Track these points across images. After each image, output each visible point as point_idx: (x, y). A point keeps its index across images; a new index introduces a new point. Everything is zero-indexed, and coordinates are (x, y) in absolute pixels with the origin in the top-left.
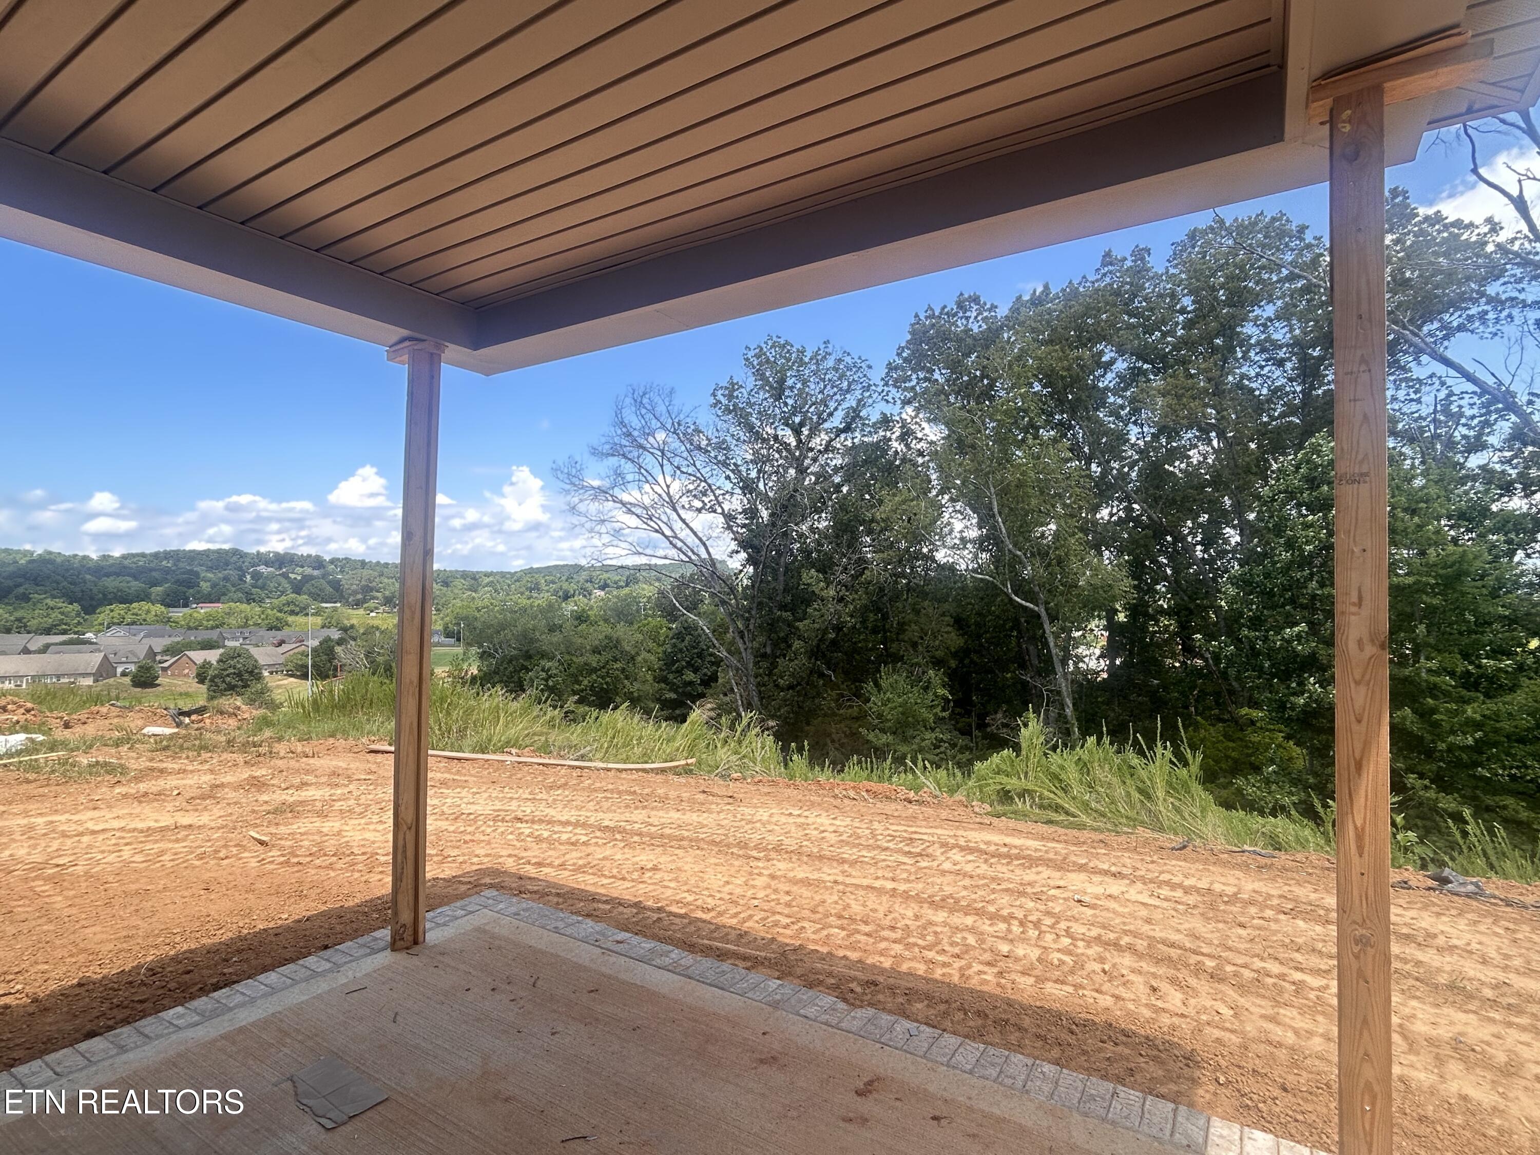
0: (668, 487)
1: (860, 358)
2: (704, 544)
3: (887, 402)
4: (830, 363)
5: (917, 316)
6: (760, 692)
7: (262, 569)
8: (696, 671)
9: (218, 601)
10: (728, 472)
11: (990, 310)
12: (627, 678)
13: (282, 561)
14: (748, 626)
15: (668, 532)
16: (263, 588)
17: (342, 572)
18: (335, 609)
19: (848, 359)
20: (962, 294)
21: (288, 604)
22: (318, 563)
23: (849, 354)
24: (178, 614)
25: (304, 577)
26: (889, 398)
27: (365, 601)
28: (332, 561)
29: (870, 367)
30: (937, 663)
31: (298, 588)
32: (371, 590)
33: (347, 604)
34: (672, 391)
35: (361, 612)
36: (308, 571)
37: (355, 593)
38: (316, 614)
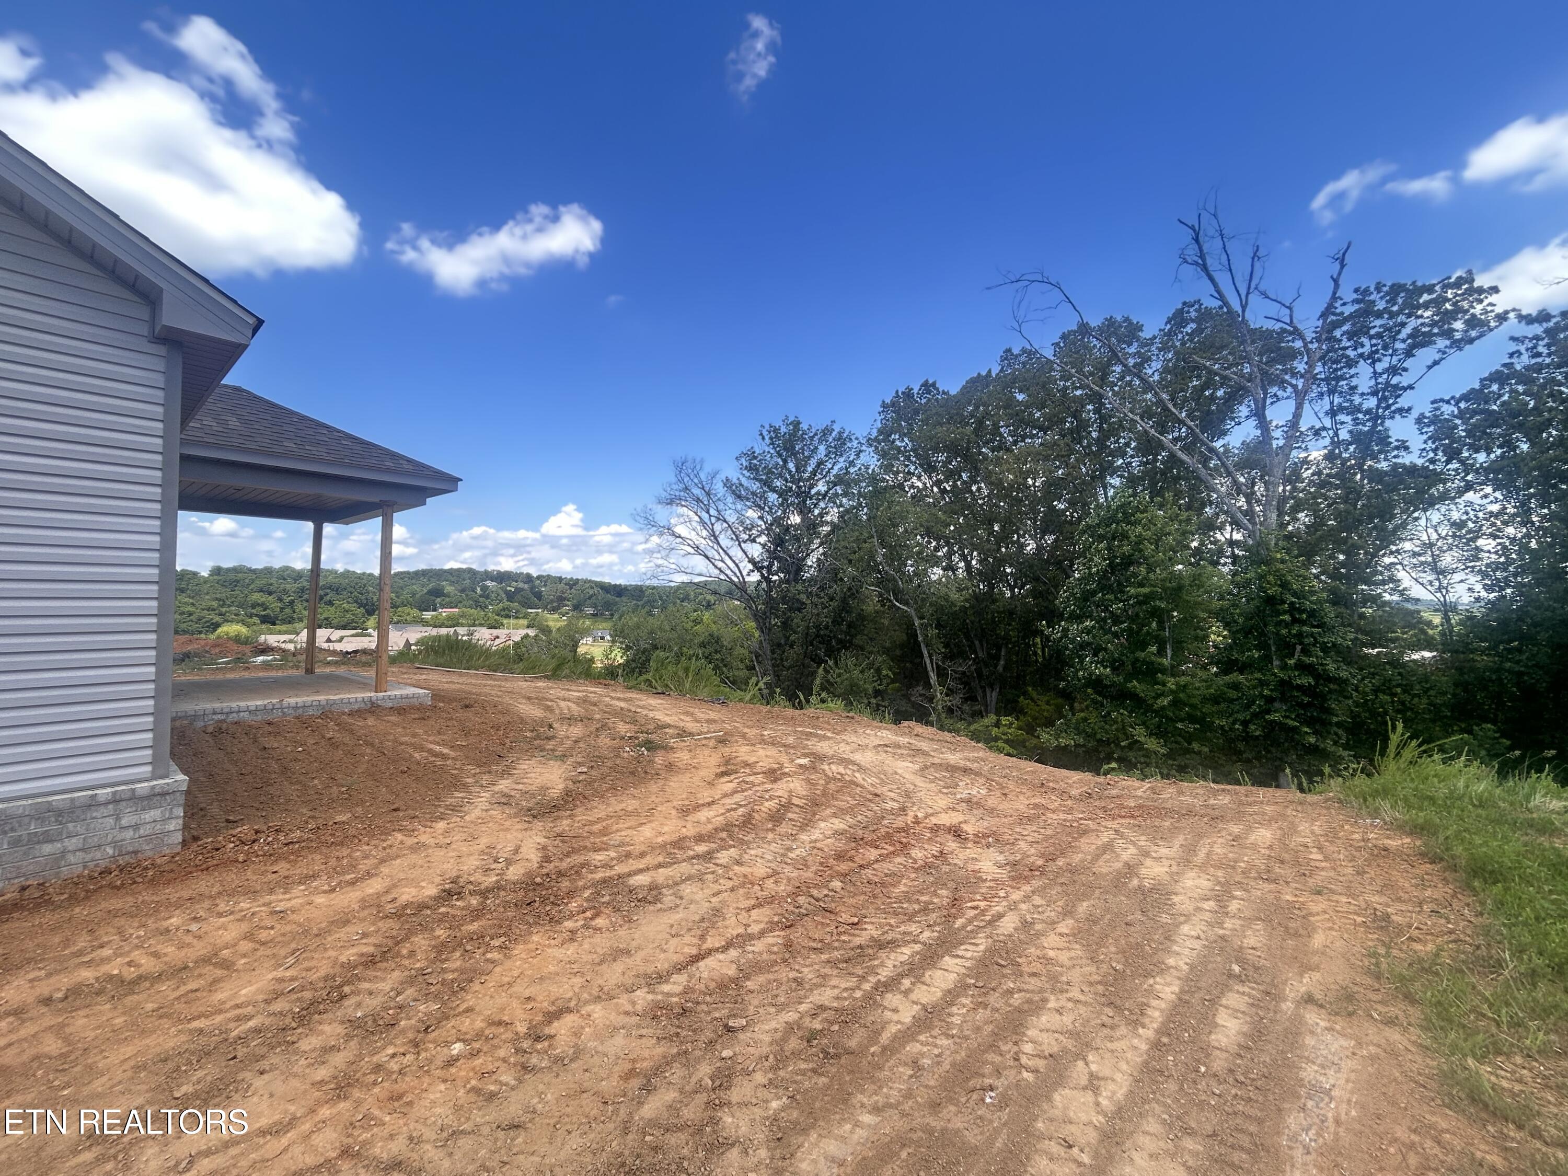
7: (489, 583)
9: (456, 607)
12: (725, 666)
13: (503, 577)
16: (487, 597)
17: (545, 585)
18: (537, 614)
21: (504, 609)
22: (528, 578)
24: (428, 615)
25: (516, 588)
27: (559, 608)
28: (539, 577)
31: (510, 596)
32: (565, 599)
33: (545, 608)
35: (556, 616)
36: (521, 585)
37: (552, 601)
38: (524, 617)
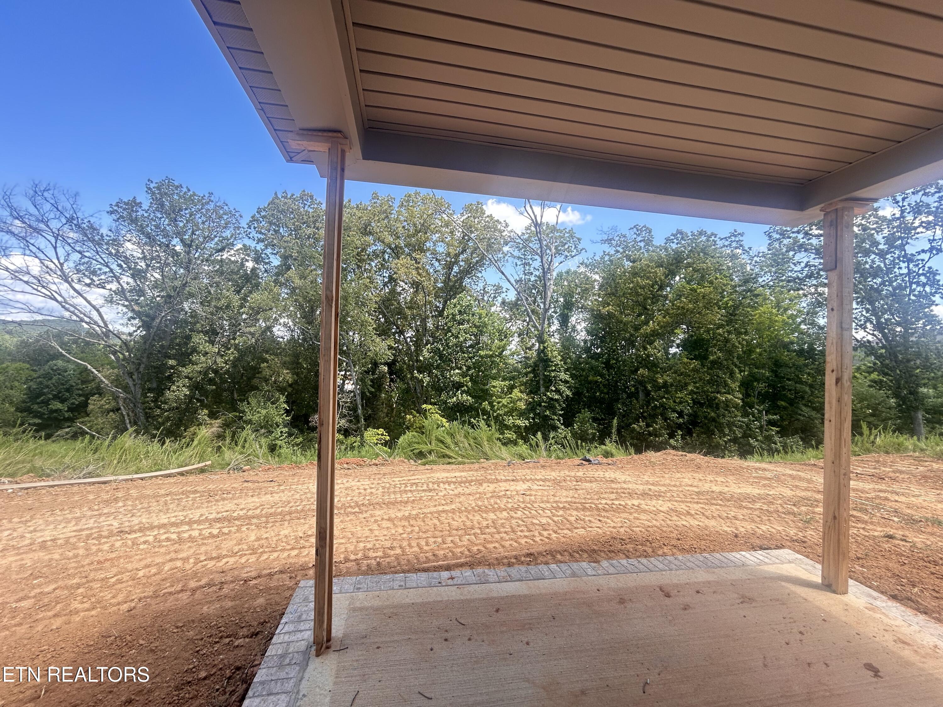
0: (62, 265)
1: (235, 209)
2: (98, 311)
3: (250, 238)
4: (211, 206)
5: (276, 194)
6: (146, 413)
8: (63, 401)
10: (120, 262)
11: (318, 204)
14: (138, 369)
15: (59, 299)
19: (226, 207)
20: (304, 191)
23: (227, 205)
26: (251, 236)
29: (241, 217)
30: (282, 390)
34: (77, 195)
